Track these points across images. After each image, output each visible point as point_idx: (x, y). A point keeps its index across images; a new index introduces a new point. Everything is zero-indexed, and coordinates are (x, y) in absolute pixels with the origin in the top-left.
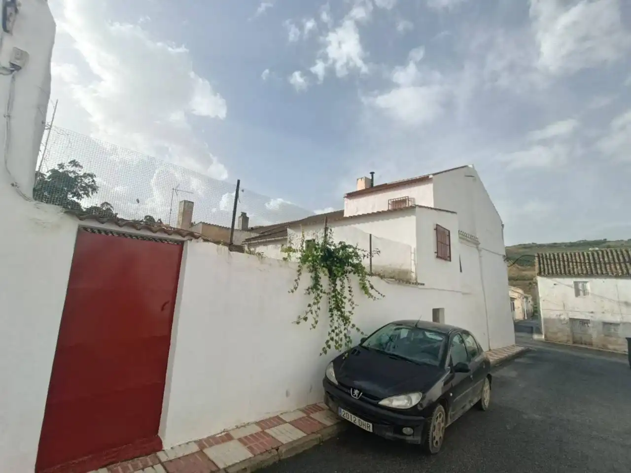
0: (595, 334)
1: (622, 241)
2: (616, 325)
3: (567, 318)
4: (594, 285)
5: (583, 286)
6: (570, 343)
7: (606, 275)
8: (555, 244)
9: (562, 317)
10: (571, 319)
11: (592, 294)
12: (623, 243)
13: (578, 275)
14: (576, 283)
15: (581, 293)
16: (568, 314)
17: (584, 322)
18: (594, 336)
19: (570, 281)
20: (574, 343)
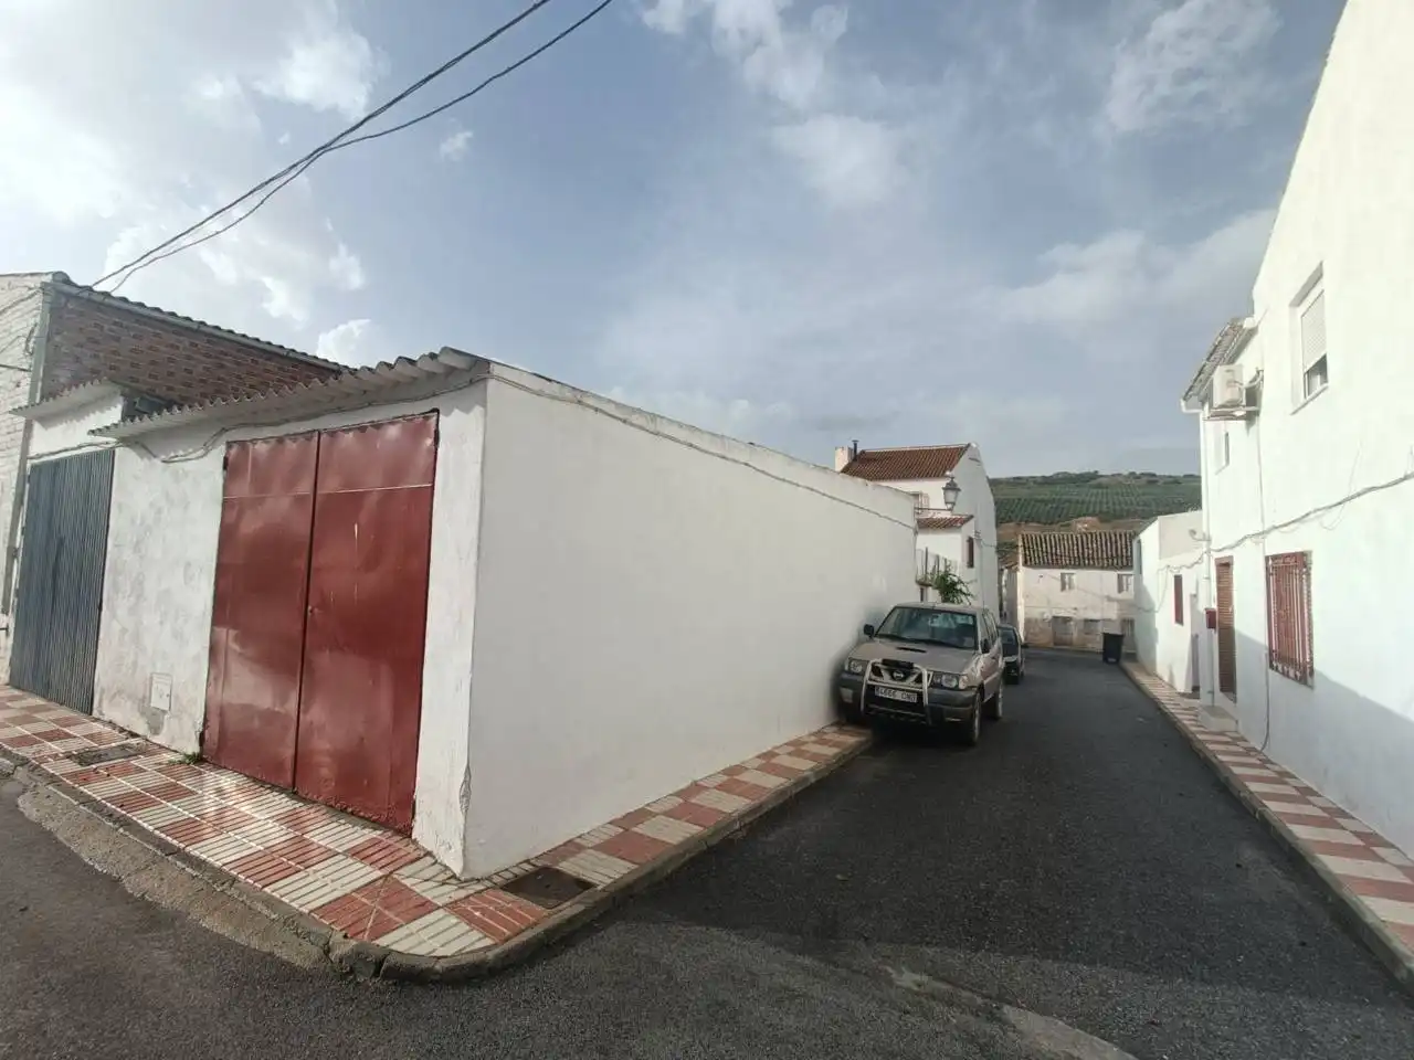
0: (1075, 633)
1: (1119, 475)
2: (1096, 621)
3: (1050, 617)
4: (1080, 577)
5: (1070, 579)
6: (1051, 645)
7: (1093, 567)
8: (1019, 478)
9: (1045, 616)
10: (1055, 618)
11: (1078, 589)
12: (1120, 479)
13: (1066, 567)
14: (1063, 575)
15: (1067, 587)
16: (1051, 612)
17: (1066, 620)
18: (1075, 635)
19: (1057, 573)
20: (1055, 644)
